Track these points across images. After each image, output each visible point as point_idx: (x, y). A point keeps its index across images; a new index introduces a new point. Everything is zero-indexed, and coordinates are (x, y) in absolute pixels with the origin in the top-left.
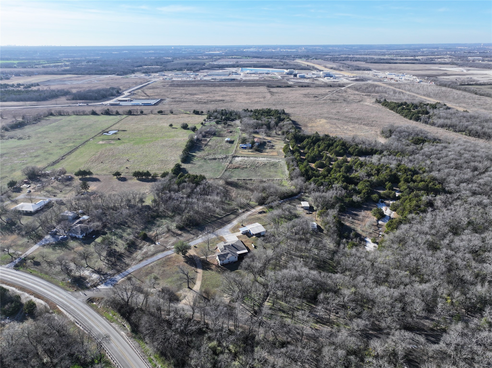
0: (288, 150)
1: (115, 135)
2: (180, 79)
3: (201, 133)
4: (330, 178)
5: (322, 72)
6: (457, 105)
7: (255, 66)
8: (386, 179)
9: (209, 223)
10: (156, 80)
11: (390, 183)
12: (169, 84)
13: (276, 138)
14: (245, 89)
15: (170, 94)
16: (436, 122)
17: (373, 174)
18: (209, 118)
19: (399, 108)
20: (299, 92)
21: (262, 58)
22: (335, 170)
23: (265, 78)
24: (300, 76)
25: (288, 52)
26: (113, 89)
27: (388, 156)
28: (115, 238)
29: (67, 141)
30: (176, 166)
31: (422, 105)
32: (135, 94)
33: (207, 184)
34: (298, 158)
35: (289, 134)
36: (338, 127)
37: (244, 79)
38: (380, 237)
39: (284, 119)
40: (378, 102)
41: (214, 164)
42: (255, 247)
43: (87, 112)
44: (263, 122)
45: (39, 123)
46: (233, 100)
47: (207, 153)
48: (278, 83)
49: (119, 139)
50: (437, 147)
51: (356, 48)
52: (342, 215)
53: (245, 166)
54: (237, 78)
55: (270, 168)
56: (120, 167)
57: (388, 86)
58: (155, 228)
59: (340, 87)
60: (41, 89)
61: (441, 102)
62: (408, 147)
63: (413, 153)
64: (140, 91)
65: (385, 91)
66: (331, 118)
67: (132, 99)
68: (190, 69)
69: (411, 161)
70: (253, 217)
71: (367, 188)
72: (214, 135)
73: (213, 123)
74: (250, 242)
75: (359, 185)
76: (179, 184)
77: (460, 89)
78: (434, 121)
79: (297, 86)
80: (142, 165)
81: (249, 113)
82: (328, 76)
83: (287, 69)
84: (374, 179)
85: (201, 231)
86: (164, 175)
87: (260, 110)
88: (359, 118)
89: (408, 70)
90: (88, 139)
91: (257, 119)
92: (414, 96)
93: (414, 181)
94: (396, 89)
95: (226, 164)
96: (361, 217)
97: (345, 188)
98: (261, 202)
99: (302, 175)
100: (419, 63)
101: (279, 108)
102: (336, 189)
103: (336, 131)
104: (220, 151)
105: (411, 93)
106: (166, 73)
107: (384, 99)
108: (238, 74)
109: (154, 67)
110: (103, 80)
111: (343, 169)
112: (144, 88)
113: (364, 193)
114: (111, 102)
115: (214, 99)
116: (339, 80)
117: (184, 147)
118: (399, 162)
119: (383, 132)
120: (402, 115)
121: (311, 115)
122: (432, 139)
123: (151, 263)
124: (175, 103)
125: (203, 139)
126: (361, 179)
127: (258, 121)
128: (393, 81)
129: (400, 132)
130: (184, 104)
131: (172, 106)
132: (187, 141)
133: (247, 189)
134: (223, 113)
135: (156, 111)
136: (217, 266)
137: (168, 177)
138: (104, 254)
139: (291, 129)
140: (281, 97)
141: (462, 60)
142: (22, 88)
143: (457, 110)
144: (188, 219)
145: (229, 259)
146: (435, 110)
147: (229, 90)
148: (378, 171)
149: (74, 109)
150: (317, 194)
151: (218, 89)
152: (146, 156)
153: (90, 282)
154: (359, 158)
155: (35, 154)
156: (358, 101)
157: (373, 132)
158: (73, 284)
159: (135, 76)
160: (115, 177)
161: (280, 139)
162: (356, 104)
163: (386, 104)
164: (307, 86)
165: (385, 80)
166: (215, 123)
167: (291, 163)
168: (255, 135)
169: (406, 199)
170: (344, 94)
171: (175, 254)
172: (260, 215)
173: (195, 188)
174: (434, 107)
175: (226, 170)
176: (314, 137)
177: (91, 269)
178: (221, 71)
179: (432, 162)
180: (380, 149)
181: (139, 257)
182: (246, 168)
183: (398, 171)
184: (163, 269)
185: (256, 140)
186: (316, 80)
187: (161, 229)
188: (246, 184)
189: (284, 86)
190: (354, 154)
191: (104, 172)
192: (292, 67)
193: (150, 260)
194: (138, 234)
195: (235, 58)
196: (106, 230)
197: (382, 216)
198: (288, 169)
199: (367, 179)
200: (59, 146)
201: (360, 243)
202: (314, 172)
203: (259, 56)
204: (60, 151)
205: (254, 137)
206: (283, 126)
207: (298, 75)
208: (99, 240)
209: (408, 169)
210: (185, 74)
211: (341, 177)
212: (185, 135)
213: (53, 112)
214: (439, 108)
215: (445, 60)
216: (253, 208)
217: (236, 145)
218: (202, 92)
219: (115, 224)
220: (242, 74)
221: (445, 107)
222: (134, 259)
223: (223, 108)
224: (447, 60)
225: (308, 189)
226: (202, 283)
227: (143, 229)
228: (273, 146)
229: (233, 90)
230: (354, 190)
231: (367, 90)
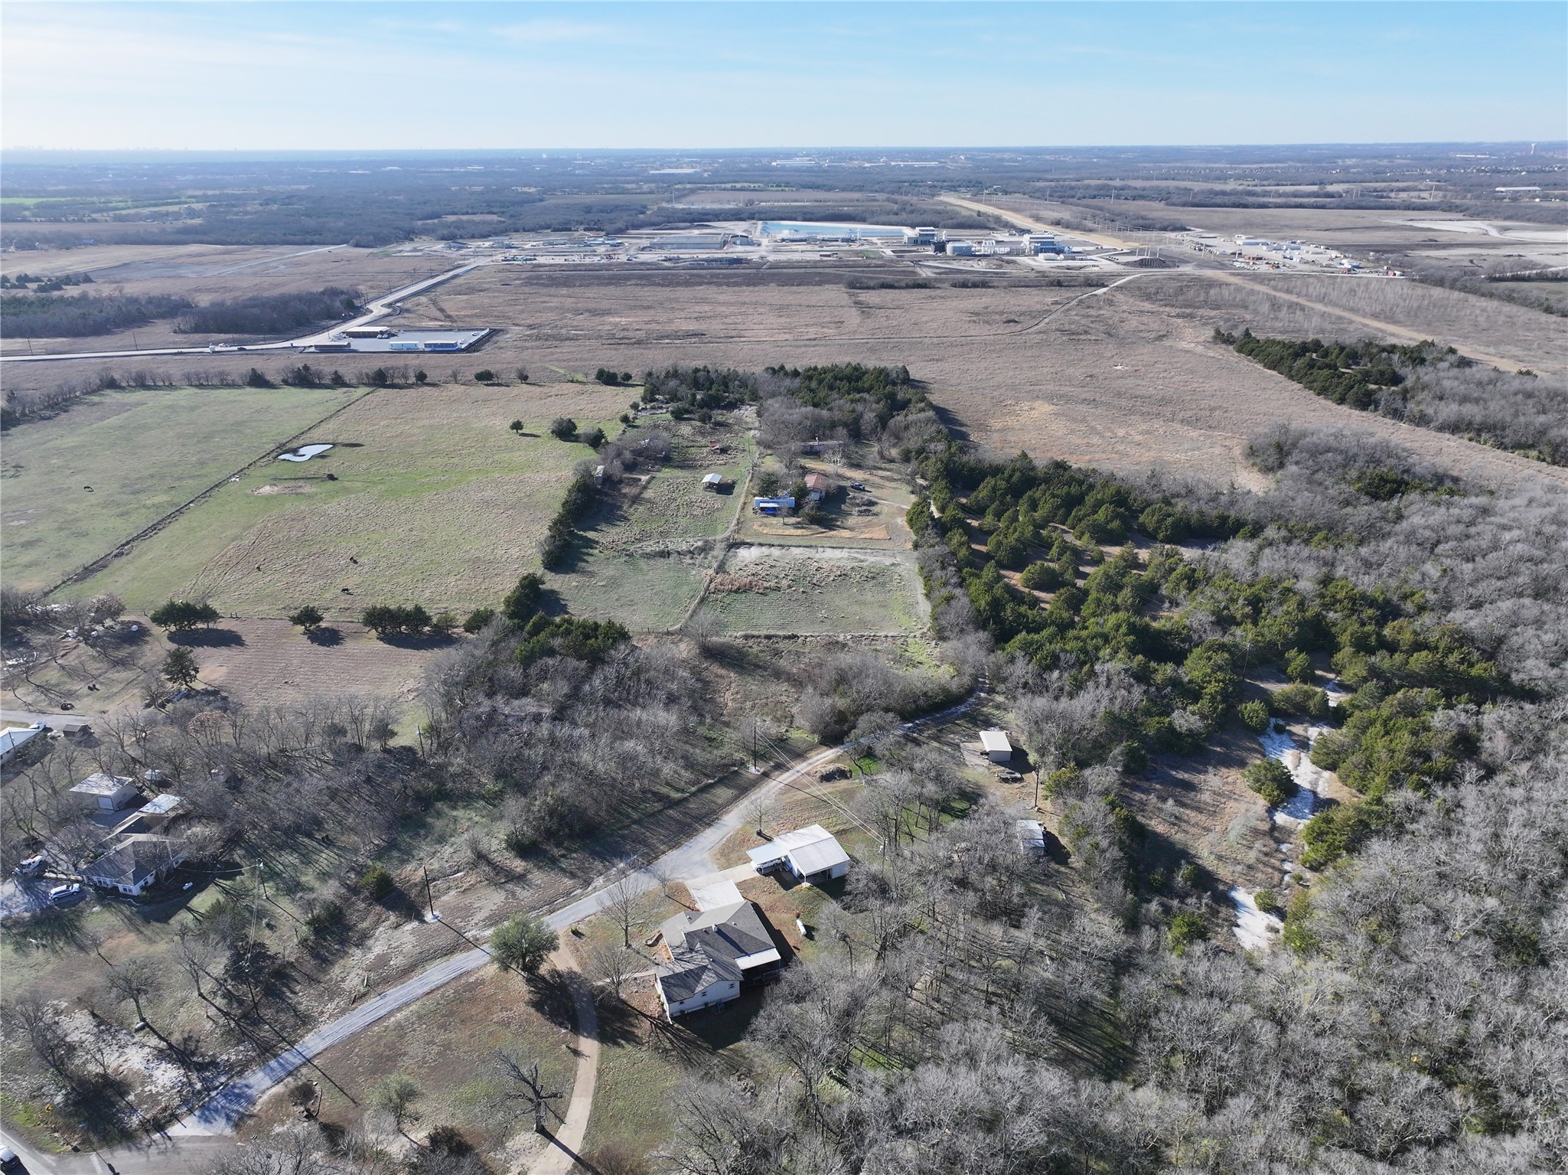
0: (925, 519)
1: (320, 462)
2: (560, 260)
3: (619, 455)
4: (1084, 633)
5: (1026, 238)
6: (1492, 350)
7: (808, 216)
8: (1285, 636)
9: (635, 822)
10: (481, 262)
11: (1303, 656)
12: (524, 275)
13: (881, 473)
14: (772, 294)
15: (522, 312)
16: (1430, 411)
17: (1238, 616)
18: (650, 397)
19: (1299, 363)
20: (955, 303)
21: (830, 189)
22: (1098, 601)
23: (840, 255)
24: (955, 249)
25: (912, 168)
26: (333, 293)
27: (1283, 546)
28: (270, 892)
29: (149, 482)
30: (522, 586)
31: (1375, 351)
32: (408, 311)
33: (631, 659)
34: (963, 552)
35: (927, 458)
36: (1093, 430)
37: (772, 258)
38: (1288, 886)
39: (909, 401)
40: (1222, 338)
41: (659, 573)
42: (810, 932)
43: (234, 377)
44: (837, 415)
45: (63, 415)
46: (733, 333)
47: (636, 529)
48: (885, 272)
49: (331, 477)
50: (1455, 511)
51: (1130, 155)
52: (1135, 788)
53: (772, 584)
54: (750, 256)
55: (862, 590)
56: (323, 589)
57: (1250, 285)
58: (424, 849)
59: (1090, 285)
60: (92, 294)
61: (1437, 339)
62: (1349, 510)
63: (1369, 533)
64: (423, 299)
65: (1243, 301)
66: (1067, 399)
67: (394, 331)
68: (594, 227)
69: (1368, 565)
70: (800, 795)
71: (1220, 675)
72: (666, 461)
73: (664, 416)
74: (788, 910)
75: (1188, 662)
76: (527, 661)
77: (1491, 295)
78: (1422, 407)
79: (946, 285)
80: (401, 580)
81: (787, 382)
82: (1046, 251)
83: (913, 226)
84: (1244, 636)
85: (603, 859)
86: (479, 620)
87: (825, 371)
88: (1163, 399)
89: (1307, 228)
90: (222, 476)
91: (815, 405)
92: (1340, 318)
93: (1392, 647)
94: (1278, 294)
95: (703, 574)
96: (1206, 797)
97: (1142, 676)
98: (833, 734)
99: (980, 622)
100: (1338, 207)
101: (890, 362)
102: (1109, 680)
103: (1088, 445)
104: (683, 522)
105: (1329, 309)
106: (516, 240)
107: (1242, 329)
108: (751, 243)
109: (477, 218)
110: (306, 264)
111: (1125, 596)
112: (440, 289)
113: (1213, 698)
114: (323, 339)
115: (670, 328)
116: (1084, 263)
117: (555, 510)
118: (1324, 570)
119: (1252, 452)
120: (1310, 389)
121: (999, 387)
122: (1429, 477)
123: (399, 1009)
124: (538, 343)
125: (626, 475)
126: (1195, 637)
127: (817, 411)
128: (1263, 268)
129: (1316, 452)
130: (567, 347)
131: (526, 355)
132: (569, 484)
133: (778, 675)
134: (699, 379)
135: (470, 374)
136: (659, 1024)
137: (488, 633)
138: (219, 965)
139: (932, 440)
140: (895, 323)
141: (1478, 197)
142: (30, 291)
143: (1496, 369)
144: (552, 812)
145: (704, 994)
146: (1421, 370)
147: (721, 298)
148: (1256, 604)
149: (192, 366)
150: (1041, 703)
151: (683, 293)
152: (420, 544)
153: (140, 1103)
154: (1182, 550)
155: (27, 535)
156: (1153, 335)
157: (1217, 450)
158: (71, 1115)
159: (415, 250)
160: (301, 628)
161: (896, 476)
162: (1149, 348)
163: (1249, 346)
164: (982, 283)
165: (1237, 264)
166: (669, 416)
167: (938, 573)
168: (810, 464)
169: (1372, 722)
170: (1105, 312)
171: (493, 969)
172: (827, 788)
173: (587, 677)
174: (1416, 356)
175: (703, 600)
176: (1014, 471)
177: (154, 1041)
178: (696, 232)
179: (1445, 571)
180: (1251, 517)
181: (354, 982)
182: (778, 589)
183: (1327, 607)
184: (442, 1037)
185: (810, 481)
186: (1008, 262)
187: (447, 850)
188: (777, 653)
189: (903, 284)
190: (1161, 536)
191: (263, 608)
192: (927, 218)
193: (396, 995)
194: (359, 874)
195: (742, 189)
196: (238, 855)
197: (1285, 791)
198: (928, 596)
199: (1214, 637)
200: (118, 505)
201: (1215, 913)
202: (1023, 609)
203: (819, 181)
204: (119, 523)
205: (805, 471)
206: (907, 428)
207: (949, 247)
208: (204, 900)
209: (1364, 597)
210: (580, 242)
211: (1124, 629)
212: (564, 462)
213: (116, 376)
214: (1432, 364)
215: (1424, 194)
216: (800, 755)
217: (742, 500)
218: (632, 303)
219: (275, 827)
220: (765, 241)
221: (1451, 358)
222: (333, 993)
223: (699, 364)
224: (1428, 197)
225: (1004, 680)
226: (596, 1106)
227: (380, 854)
228: (872, 503)
229: (733, 299)
230: (1175, 682)
231: (1181, 298)
